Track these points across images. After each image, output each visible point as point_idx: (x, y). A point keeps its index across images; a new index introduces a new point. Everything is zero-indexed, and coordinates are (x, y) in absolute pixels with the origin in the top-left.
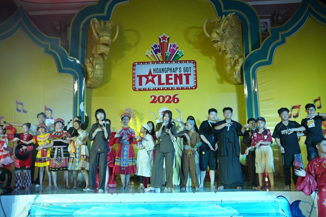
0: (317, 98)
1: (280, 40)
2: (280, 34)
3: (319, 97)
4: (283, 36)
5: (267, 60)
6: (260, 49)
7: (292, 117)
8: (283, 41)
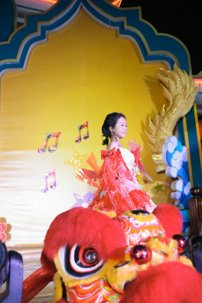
0: (84, 123)
1: (39, 34)
2: (40, 25)
3: (87, 123)
4: (44, 29)
5: (18, 60)
6: (8, 42)
7: (47, 150)
8: (43, 37)
